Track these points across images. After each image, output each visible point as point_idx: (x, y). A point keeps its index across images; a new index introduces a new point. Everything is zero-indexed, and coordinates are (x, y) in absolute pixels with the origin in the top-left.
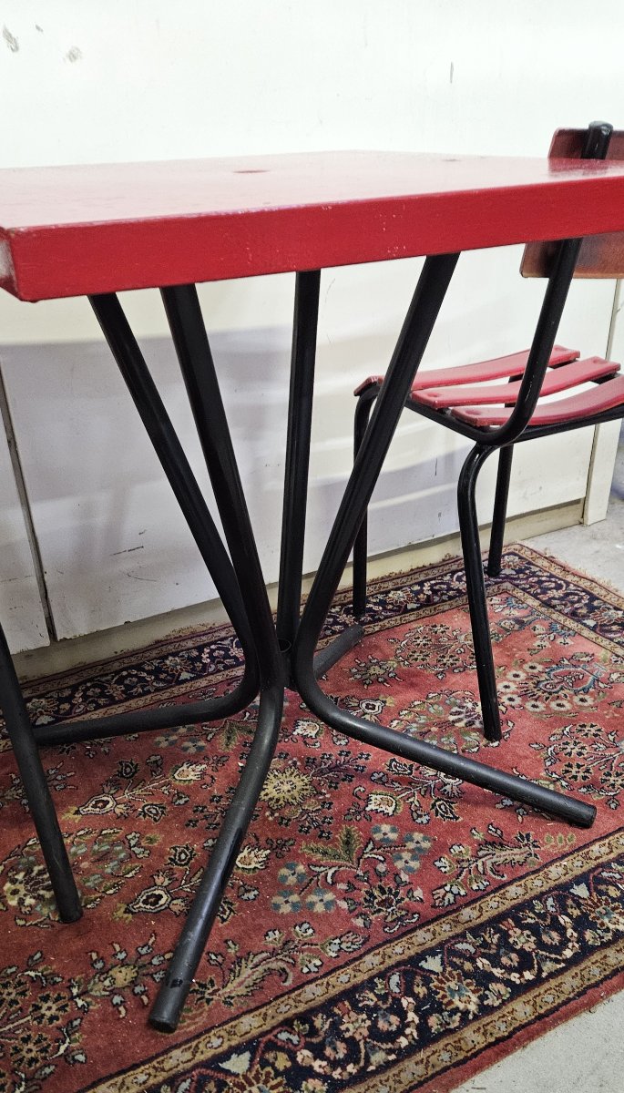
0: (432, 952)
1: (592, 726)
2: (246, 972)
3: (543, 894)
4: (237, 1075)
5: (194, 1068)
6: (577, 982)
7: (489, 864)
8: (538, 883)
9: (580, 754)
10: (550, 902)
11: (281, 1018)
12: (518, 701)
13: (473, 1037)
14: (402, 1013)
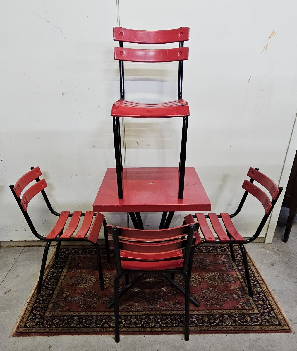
0: (153, 315)
1: (217, 290)
2: (124, 306)
4: (113, 319)
5: (108, 315)
6: (172, 330)
7: (174, 306)
8: (180, 313)
9: (209, 294)
10: (179, 316)
11: (124, 314)
12: (207, 279)
13: (149, 329)
14: (141, 322)
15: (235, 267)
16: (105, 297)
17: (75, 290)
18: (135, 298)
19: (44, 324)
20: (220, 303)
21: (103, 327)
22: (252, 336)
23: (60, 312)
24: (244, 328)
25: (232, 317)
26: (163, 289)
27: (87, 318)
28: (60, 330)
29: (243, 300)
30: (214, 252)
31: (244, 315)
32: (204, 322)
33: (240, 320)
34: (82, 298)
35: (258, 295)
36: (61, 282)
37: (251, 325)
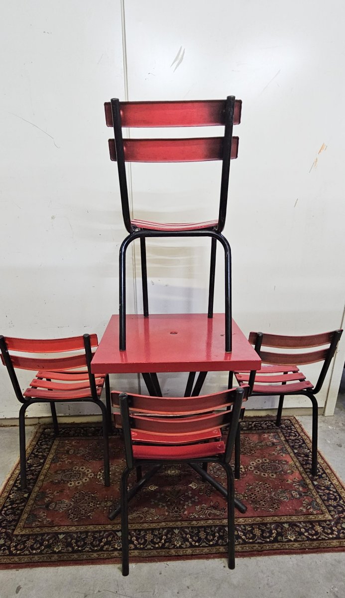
0: (178, 528)
1: (269, 484)
2: (135, 514)
3: (217, 525)
4: (118, 536)
5: (111, 530)
6: (208, 551)
7: (209, 513)
8: (218, 522)
9: (258, 491)
10: (217, 528)
11: (135, 528)
12: (253, 469)
13: (173, 552)
14: (161, 539)
15: (289, 450)
16: (106, 501)
17: (62, 491)
18: (151, 502)
19: (12, 549)
20: (275, 505)
21: (104, 551)
22: (328, 556)
23: (38, 527)
24: (315, 544)
25: (295, 527)
26: (191, 485)
27: (79, 535)
28: (36, 558)
29: (306, 500)
30: (258, 429)
31: (311, 522)
32: (254, 536)
33: (307, 531)
34: (72, 503)
35: (328, 492)
36: (41, 478)
37: (324, 539)
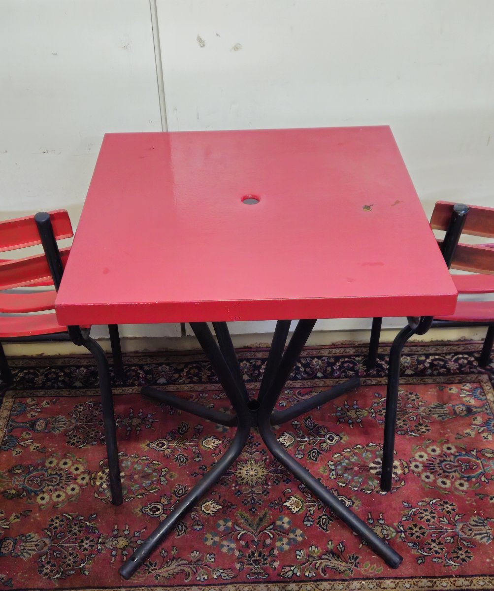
1: (452, 505)
2: (173, 566)
7: (324, 564)
9: (428, 520)
12: (421, 469)
16: (116, 537)
17: (25, 515)
18: (206, 539)
20: (461, 552)
26: (288, 504)
34: (47, 541)
